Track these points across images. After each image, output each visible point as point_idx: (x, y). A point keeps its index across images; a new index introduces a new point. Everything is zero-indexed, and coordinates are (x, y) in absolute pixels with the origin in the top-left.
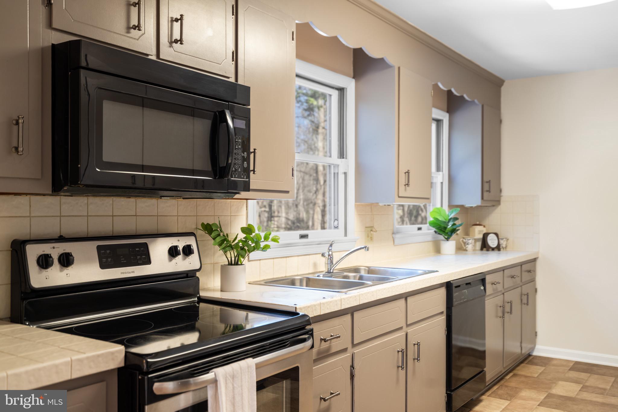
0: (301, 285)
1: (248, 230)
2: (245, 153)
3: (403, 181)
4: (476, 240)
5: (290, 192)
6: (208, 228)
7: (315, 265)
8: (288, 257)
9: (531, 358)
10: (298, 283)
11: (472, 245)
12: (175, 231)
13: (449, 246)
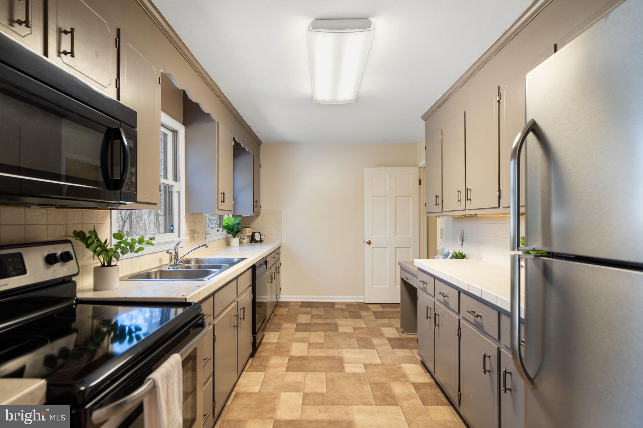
0: (156, 277)
1: (118, 236)
2: (134, 169)
3: (221, 198)
4: (248, 236)
5: (157, 204)
6: (80, 235)
7: (160, 260)
8: (142, 255)
9: (278, 303)
10: (153, 276)
11: (246, 240)
12: (45, 239)
13: (235, 241)
